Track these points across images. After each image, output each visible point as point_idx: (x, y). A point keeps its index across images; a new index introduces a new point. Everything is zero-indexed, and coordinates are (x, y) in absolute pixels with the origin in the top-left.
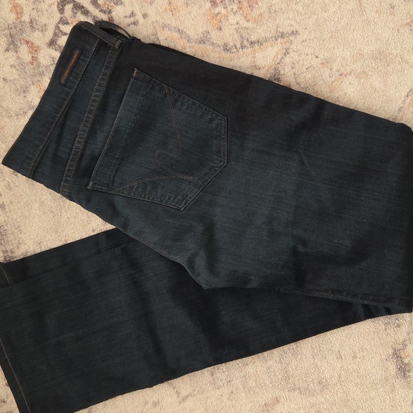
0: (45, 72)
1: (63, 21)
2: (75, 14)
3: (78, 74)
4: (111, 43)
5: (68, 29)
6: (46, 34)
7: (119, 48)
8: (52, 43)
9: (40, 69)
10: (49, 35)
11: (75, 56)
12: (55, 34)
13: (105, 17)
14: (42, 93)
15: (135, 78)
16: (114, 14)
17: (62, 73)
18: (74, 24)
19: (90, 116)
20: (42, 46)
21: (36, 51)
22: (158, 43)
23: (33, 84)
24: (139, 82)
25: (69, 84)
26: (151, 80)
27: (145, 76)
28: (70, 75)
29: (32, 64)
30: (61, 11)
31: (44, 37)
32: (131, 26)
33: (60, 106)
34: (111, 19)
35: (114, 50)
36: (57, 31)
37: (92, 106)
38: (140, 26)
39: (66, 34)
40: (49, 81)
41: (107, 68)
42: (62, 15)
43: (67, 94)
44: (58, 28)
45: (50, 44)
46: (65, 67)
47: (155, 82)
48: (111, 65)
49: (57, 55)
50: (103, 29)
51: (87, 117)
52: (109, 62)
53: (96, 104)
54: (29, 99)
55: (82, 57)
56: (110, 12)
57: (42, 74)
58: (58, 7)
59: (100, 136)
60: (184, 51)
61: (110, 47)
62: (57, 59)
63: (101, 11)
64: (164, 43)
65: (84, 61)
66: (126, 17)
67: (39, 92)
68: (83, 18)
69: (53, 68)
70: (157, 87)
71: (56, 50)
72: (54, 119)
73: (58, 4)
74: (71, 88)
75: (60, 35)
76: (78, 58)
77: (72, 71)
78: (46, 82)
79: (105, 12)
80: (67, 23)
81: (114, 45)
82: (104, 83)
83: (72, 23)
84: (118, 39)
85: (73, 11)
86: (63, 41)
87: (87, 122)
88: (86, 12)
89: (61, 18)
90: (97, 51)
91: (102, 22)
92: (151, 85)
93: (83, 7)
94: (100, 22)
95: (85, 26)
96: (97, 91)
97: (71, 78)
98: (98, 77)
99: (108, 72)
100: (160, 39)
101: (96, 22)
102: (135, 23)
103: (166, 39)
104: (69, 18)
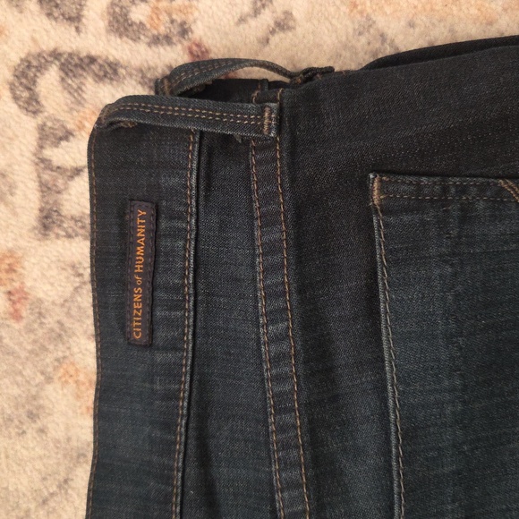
0: (68, 323)
1: (53, 135)
2: (77, 94)
3: (178, 289)
4: (242, 128)
5: (76, 153)
6: (18, 199)
7: (279, 129)
8: (48, 221)
9: (50, 321)
10: (28, 199)
11: (141, 232)
12: (45, 188)
13: (175, 56)
14: (90, 395)
15: (386, 211)
16: (199, 31)
17: (123, 307)
18: (89, 126)
19: (288, 418)
20: (22, 243)
21: (11, 270)
22: (389, 51)
23: (49, 380)
24: (406, 218)
25: (162, 335)
26: (445, 190)
27: (419, 186)
28: (151, 304)
29: (16, 316)
30: (31, 104)
31: (15, 214)
32: (275, 39)
33: (169, 426)
34: (198, 50)
35: (266, 146)
36: (46, 176)
37: (278, 379)
38: (302, 27)
39: (77, 171)
40: (92, 346)
41: (269, 221)
42: (40, 119)
43: (172, 373)
44: (45, 163)
45: (46, 227)
46: (125, 285)
47: (463, 190)
48: (282, 204)
49: (80, 250)
50: (189, 94)
51: (282, 429)
52: (268, 198)
53: (290, 368)
54: (56, 431)
55: (163, 224)
56: (184, 31)
57: (60, 335)
58: (16, 98)
59: (360, 477)
60: (492, 33)
61: (246, 142)
62: (87, 263)
63: (156, 41)
64: (409, 42)
65: (179, 234)
66: (242, 20)
67: (78, 397)
68: (107, 95)
69: (86, 299)
70: (481, 205)
71: (69, 236)
72: (168, 480)
73: (12, 90)
74: (174, 346)
75: (60, 182)
76: (155, 235)
77: (153, 289)
78: (84, 352)
79: (168, 39)
80: (67, 135)
81: (259, 129)
82: (286, 278)
83: (81, 127)
84: (262, 101)
85: (67, 88)
86: (78, 197)
87: (285, 446)
88: (110, 71)
89: (42, 128)
90: (207, 179)
91: (175, 73)
92: (454, 210)
93: (92, 60)
94: (169, 78)
95: (128, 114)
96: (273, 317)
97: (159, 313)
98: (253, 266)
99: (281, 233)
100: (390, 33)
101: (157, 85)
102: (283, 25)
103: (411, 25)
104: (64, 117)
